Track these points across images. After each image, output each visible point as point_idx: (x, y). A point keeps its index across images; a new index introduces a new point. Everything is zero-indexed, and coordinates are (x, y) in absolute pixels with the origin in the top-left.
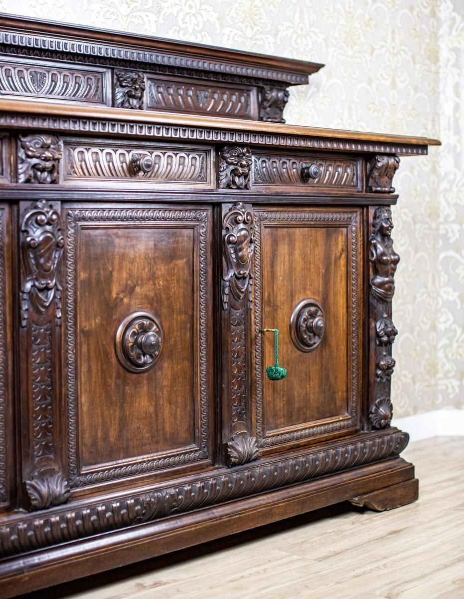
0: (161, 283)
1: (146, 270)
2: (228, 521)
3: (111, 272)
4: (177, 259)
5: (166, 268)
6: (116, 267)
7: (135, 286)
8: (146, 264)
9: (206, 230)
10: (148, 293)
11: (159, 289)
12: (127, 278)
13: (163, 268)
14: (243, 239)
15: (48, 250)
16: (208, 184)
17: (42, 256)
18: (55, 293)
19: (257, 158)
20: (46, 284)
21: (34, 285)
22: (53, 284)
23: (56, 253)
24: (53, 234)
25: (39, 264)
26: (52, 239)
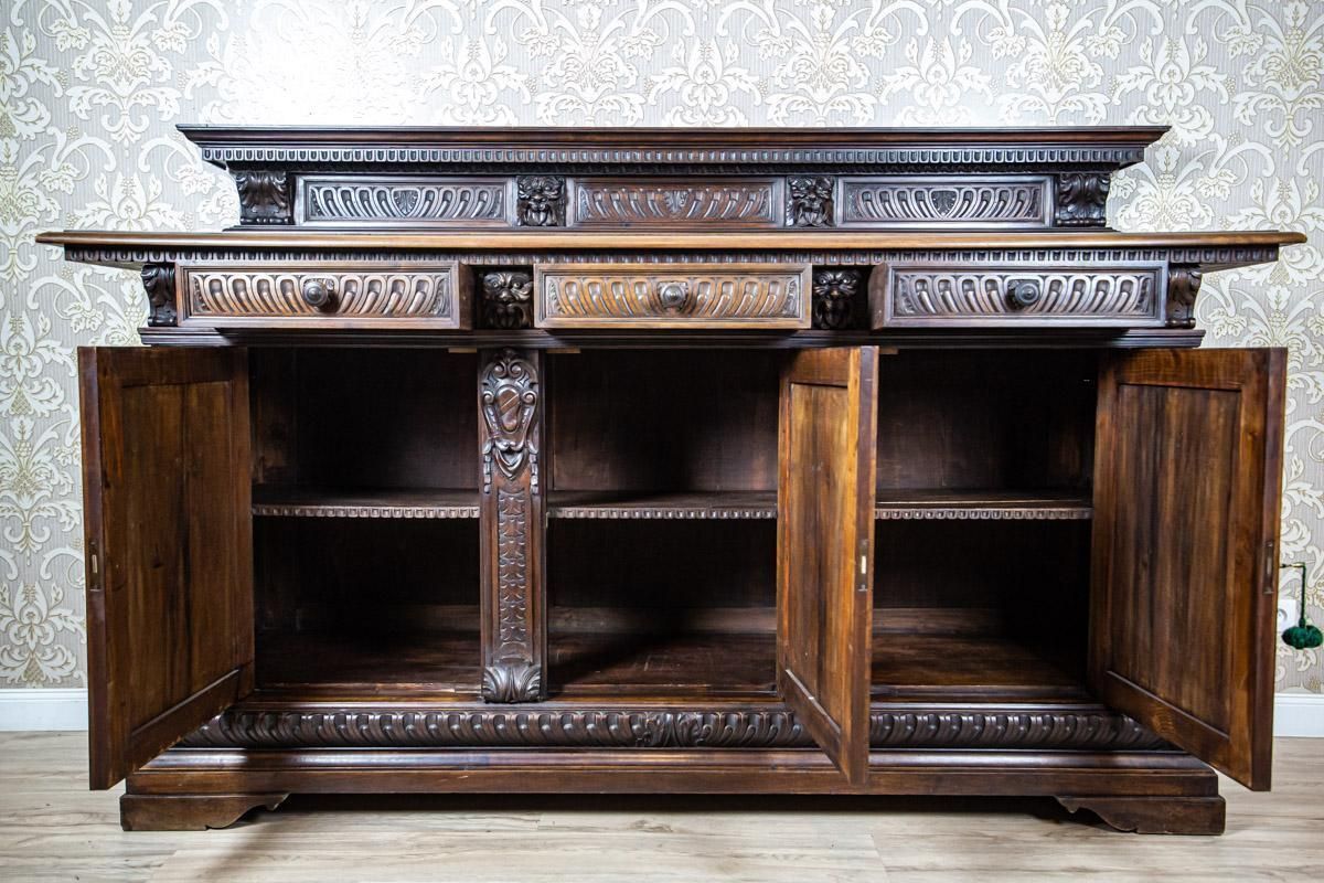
2: (785, 774)
15: (509, 407)
16: (801, 321)
17: (502, 414)
18: (528, 457)
19: (907, 277)
20: (510, 446)
21: (494, 446)
22: (521, 445)
23: (524, 410)
24: (517, 388)
25: (499, 423)
26: (514, 394)
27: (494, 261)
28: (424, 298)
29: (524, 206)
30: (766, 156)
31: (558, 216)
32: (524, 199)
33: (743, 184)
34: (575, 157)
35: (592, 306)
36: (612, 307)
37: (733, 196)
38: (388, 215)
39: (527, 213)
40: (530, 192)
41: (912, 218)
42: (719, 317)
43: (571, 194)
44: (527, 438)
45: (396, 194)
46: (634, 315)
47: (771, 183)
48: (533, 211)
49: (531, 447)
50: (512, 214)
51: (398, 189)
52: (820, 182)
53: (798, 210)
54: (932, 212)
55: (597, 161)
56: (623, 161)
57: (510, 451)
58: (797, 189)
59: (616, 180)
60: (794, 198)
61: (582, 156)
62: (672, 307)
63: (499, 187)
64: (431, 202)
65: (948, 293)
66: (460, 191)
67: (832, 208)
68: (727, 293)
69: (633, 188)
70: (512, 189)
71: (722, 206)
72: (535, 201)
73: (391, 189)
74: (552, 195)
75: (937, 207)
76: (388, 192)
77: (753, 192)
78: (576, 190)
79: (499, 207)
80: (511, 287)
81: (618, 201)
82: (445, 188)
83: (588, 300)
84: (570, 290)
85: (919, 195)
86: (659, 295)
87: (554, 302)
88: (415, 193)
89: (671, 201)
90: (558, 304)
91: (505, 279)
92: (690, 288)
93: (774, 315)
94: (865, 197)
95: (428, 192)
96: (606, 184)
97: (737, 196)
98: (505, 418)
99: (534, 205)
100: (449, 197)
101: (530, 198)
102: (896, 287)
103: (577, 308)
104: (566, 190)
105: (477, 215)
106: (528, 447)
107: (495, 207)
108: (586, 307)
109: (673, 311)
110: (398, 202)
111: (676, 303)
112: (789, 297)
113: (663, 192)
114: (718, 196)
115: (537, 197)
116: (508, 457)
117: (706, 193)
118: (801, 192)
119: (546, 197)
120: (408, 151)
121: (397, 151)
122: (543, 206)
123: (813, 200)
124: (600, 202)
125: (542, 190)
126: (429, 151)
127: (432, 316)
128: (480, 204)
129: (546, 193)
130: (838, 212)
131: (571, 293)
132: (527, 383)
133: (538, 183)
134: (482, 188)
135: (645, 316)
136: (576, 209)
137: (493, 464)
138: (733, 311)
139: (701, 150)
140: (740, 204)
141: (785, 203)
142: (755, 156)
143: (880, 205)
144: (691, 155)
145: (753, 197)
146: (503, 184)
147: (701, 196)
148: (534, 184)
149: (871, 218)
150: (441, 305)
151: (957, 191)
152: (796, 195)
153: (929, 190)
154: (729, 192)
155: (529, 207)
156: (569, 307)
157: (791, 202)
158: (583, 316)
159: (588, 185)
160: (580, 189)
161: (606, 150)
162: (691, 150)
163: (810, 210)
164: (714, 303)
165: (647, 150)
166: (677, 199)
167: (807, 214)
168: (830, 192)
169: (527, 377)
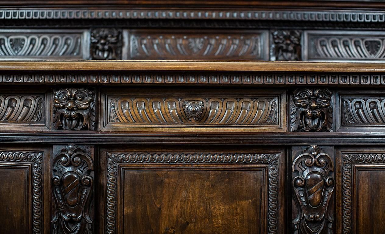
0: (220, 221)
1: (201, 209)
3: (160, 209)
4: (240, 200)
5: (227, 207)
6: (166, 204)
7: (188, 223)
8: (202, 203)
9: (278, 172)
10: (203, 230)
11: (217, 227)
12: (177, 216)
13: (222, 208)
14: (313, 182)
15: (71, 187)
16: (280, 128)
17: (66, 193)
18: (85, 226)
19: (349, 99)
20: (71, 217)
21: (61, 217)
22: (80, 217)
23: (83, 191)
24: (77, 174)
25: (64, 199)
26: (75, 178)
27: (63, 80)
28: (28, 111)
29: (94, 47)
30: (257, 15)
31: (117, 54)
32: (94, 43)
33: (241, 34)
34: (128, 15)
35: (138, 116)
36: (152, 117)
37: (234, 41)
38: (5, 54)
39: (95, 52)
40: (98, 38)
41: (353, 57)
42: (223, 126)
43: (126, 40)
44: (85, 211)
45: (11, 40)
46: (168, 123)
47: (260, 34)
48: (100, 51)
49: (88, 218)
50: (86, 52)
51: (13, 37)
52: (293, 33)
53: (278, 52)
54: (366, 54)
55: (143, 17)
56: (161, 17)
57: (72, 221)
58: (278, 37)
59: (156, 31)
60: (276, 43)
61: (133, 14)
62: (192, 117)
63: (78, 36)
64: (34, 46)
65: (375, 110)
66: (52, 39)
67: (300, 50)
68: (230, 109)
69: (168, 36)
70: (86, 37)
71: (227, 48)
72: (101, 44)
73: (8, 37)
74: (113, 40)
75: (368, 50)
76: (6, 39)
77: (248, 39)
78: (129, 37)
79: (78, 48)
80: (75, 99)
81: (157, 44)
82: (44, 36)
83: (136, 112)
84: (124, 106)
85: (357, 43)
86: (184, 110)
87: (113, 114)
88: (24, 40)
89: (193, 45)
90: (116, 115)
91: (71, 93)
92: (205, 106)
93: (262, 124)
94: (322, 43)
95: (43, 40)
96: (149, 34)
97: (237, 42)
98: (68, 196)
99: (100, 47)
100: (45, 42)
101: (98, 43)
102: (342, 106)
103: (129, 118)
104: (122, 38)
105: (64, 54)
106: (85, 218)
107: (75, 49)
108: (135, 117)
109: (193, 121)
110: (12, 46)
111: (196, 115)
112: (272, 111)
113: (187, 39)
114: (224, 42)
115: (102, 41)
116: (70, 226)
117: (216, 39)
118: (281, 39)
119: (108, 41)
120: (18, 12)
121: (11, 12)
122: (106, 47)
123: (288, 45)
124: (145, 45)
125: (106, 37)
126: (32, 11)
127: (33, 123)
128: (66, 47)
129: (109, 39)
130: (305, 52)
131: (125, 108)
132: (85, 170)
133: (104, 32)
134: (67, 36)
135: (174, 123)
136: (129, 49)
137: (59, 230)
138: (234, 120)
139: (213, 11)
140: (239, 47)
141: (270, 46)
142: (250, 15)
143: (332, 49)
144: (207, 14)
145: (248, 42)
146: (82, 33)
147: (213, 42)
148: (101, 33)
149: (348, 57)
150: (39, 115)
151: (380, 41)
152: (277, 41)
153: (363, 40)
154: (232, 39)
155: (97, 48)
156: (123, 118)
157: (273, 46)
158: (133, 123)
159: (137, 34)
160: (132, 37)
161: (149, 10)
162: (206, 11)
163: (287, 51)
164: (222, 115)
165: (177, 11)
166: (197, 43)
167: (285, 54)
168: (299, 40)
169: (85, 165)
